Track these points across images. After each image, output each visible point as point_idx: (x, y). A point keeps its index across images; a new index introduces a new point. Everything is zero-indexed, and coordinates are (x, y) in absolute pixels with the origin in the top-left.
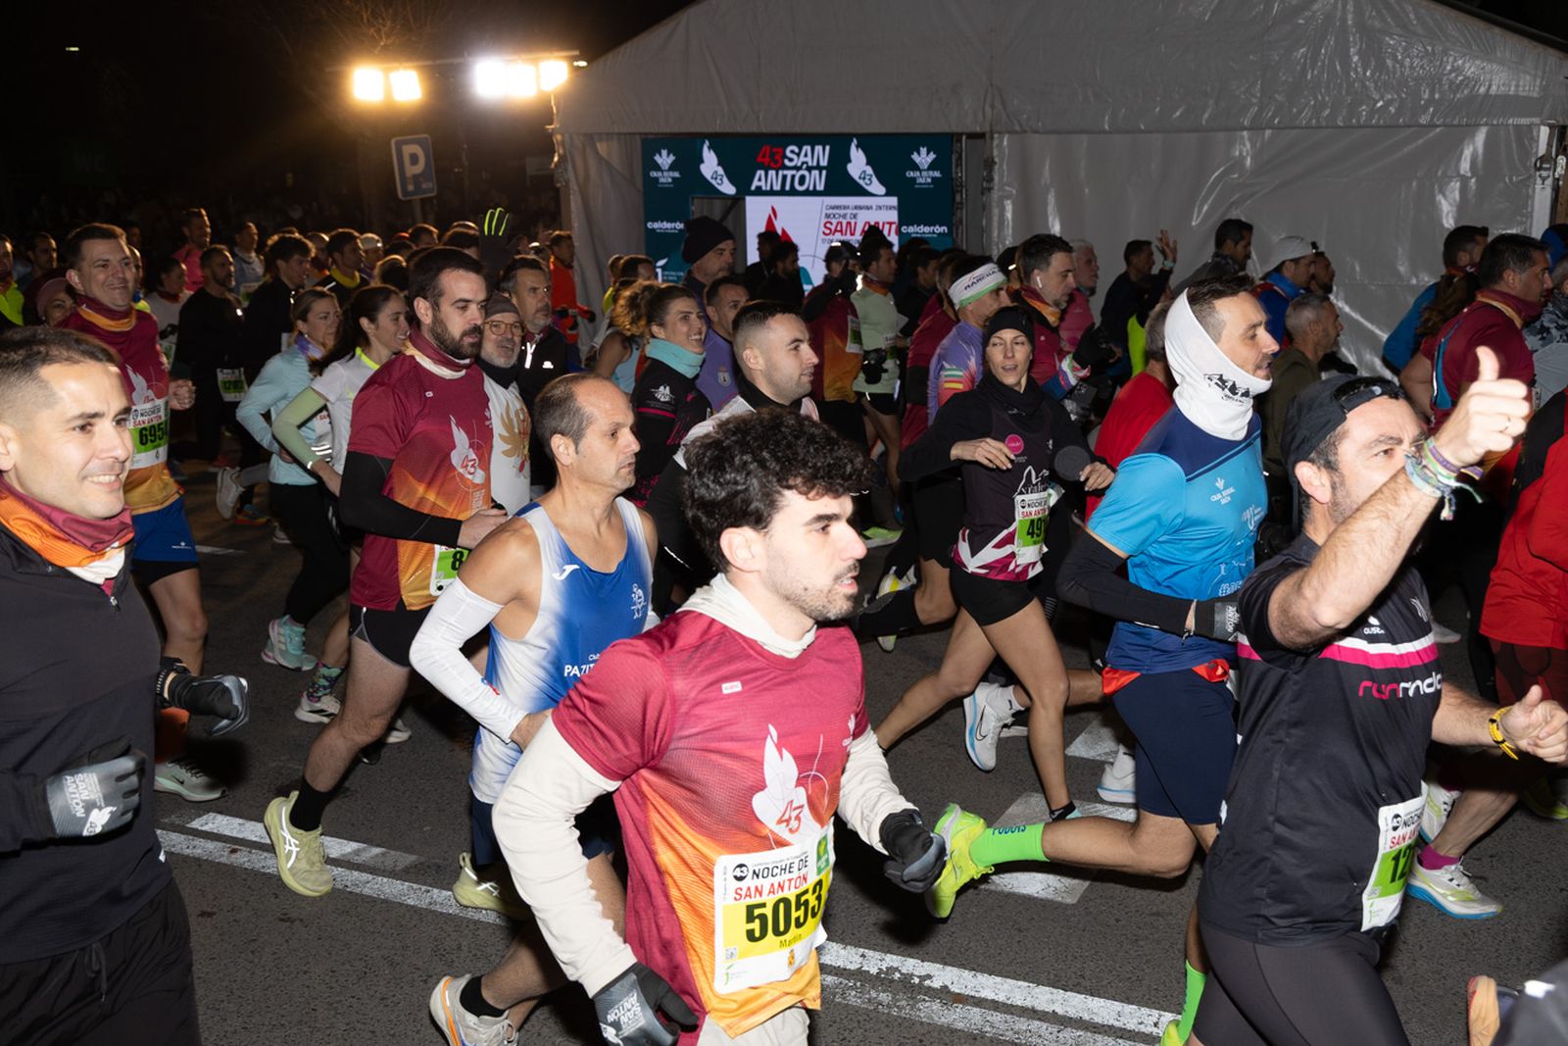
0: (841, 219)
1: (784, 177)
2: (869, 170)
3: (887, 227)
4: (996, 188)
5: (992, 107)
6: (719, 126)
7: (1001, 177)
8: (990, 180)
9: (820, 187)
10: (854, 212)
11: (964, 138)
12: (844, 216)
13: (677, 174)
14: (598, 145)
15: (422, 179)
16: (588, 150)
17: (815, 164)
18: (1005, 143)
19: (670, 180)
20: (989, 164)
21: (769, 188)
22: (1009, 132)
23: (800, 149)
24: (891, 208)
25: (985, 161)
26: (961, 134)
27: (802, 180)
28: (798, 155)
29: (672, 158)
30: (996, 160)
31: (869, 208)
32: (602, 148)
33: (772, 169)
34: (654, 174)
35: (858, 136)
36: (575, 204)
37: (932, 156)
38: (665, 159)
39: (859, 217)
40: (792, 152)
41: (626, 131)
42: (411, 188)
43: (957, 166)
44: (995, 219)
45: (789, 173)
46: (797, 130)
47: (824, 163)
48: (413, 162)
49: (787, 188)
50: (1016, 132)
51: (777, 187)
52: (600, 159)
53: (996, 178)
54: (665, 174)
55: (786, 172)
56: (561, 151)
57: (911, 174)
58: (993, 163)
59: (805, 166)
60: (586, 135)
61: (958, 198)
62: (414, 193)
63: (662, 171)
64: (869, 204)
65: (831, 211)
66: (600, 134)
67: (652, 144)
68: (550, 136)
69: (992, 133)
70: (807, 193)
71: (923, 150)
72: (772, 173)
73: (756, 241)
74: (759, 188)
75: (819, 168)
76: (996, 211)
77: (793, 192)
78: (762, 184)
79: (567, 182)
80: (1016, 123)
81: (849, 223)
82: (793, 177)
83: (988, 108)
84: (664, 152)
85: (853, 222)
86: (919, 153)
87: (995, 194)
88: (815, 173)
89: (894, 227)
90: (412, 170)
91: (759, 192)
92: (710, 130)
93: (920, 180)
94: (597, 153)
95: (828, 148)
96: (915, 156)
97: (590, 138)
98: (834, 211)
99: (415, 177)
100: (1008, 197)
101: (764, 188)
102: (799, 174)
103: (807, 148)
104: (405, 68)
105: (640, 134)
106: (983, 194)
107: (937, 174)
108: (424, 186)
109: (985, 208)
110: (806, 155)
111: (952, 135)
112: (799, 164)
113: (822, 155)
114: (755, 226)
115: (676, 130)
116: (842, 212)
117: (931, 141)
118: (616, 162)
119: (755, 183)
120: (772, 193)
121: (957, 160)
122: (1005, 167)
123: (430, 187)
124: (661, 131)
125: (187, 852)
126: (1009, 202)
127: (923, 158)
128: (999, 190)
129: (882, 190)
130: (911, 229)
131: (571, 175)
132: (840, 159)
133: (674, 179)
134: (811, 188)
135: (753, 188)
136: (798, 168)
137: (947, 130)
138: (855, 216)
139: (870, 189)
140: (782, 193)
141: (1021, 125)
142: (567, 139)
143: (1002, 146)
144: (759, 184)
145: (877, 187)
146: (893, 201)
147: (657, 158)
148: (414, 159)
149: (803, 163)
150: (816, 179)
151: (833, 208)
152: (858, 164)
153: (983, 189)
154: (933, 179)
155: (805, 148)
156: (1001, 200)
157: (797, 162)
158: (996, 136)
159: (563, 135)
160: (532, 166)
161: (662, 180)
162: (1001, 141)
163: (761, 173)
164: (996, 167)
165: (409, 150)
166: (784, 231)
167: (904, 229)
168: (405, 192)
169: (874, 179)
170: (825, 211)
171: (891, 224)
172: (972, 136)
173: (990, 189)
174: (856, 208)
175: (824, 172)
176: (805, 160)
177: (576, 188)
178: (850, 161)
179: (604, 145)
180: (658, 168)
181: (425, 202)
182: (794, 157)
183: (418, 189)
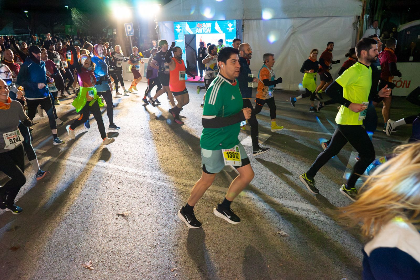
2: (219, 28)
4: (244, 31)
9: (210, 32)
13: (181, 30)
16: (163, 25)
18: (246, 22)
20: (243, 26)
27: (206, 30)
34: (176, 30)
35: (217, 21)
36: (160, 36)
37: (232, 25)
38: (179, 27)
42: (129, 34)
49: (203, 32)
51: (201, 32)
52: (166, 27)
55: (203, 29)
56: (157, 25)
57: (227, 29)
61: (237, 34)
63: (178, 29)
64: (219, 35)
66: (165, 22)
67: (176, 24)
68: (155, 22)
70: (207, 33)
71: (230, 23)
72: (200, 29)
74: (197, 32)
75: (209, 28)
77: (204, 33)
79: (159, 32)
87: (244, 33)
88: (209, 29)
90: (129, 30)
93: (230, 30)
94: (165, 25)
95: (211, 23)
96: (228, 25)
97: (163, 23)
99: (129, 31)
100: (247, 33)
102: (205, 29)
103: (207, 24)
108: (132, 33)
117: (232, 21)
118: (169, 27)
120: (200, 33)
122: (246, 26)
127: (230, 25)
129: (222, 32)
132: (213, 26)
139: (219, 32)
140: (202, 33)
142: (159, 23)
146: (224, 34)
147: (177, 26)
148: (129, 28)
150: (209, 30)
151: (212, 36)
152: (217, 27)
153: (242, 31)
154: (232, 30)
157: (205, 27)
159: (157, 22)
161: (178, 31)
163: (198, 29)
165: (128, 26)
167: (227, 40)
168: (128, 35)
169: (220, 30)
174: (216, 36)
178: (215, 26)
179: (167, 24)
181: (132, 37)
182: (204, 25)
183: (130, 34)
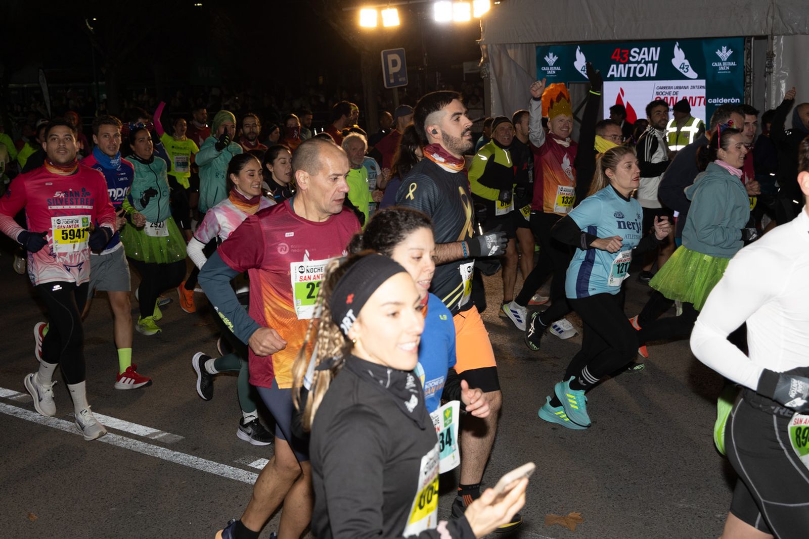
0: (667, 96)
1: (629, 68)
2: (687, 62)
3: (698, 100)
4: (774, 72)
5: (773, 18)
6: (586, 39)
7: (779, 64)
8: (771, 66)
9: (653, 74)
10: (676, 90)
11: (753, 39)
12: (669, 94)
13: (559, 69)
14: (509, 51)
15: (399, 76)
16: (502, 54)
17: (650, 59)
18: (782, 42)
19: (554, 72)
20: (770, 56)
21: (619, 76)
22: (784, 35)
23: (640, 51)
24: (701, 87)
25: (767, 54)
26: (751, 37)
27: (642, 70)
28: (639, 54)
29: (556, 58)
30: (775, 53)
31: (686, 88)
32: (511, 52)
33: (621, 63)
34: (544, 69)
35: (679, 40)
36: (493, 88)
37: (730, 52)
38: (551, 59)
39: (679, 94)
40: (635, 52)
41: (527, 42)
42: (392, 81)
43: (747, 59)
44: (774, 93)
45: (632, 66)
46: (639, 37)
47: (656, 58)
48: (394, 64)
49: (631, 75)
50: (790, 34)
51: (624, 75)
52: (510, 60)
53: (775, 65)
54: (551, 68)
55: (630, 65)
56: (485, 56)
57: (715, 64)
58: (773, 55)
59: (643, 61)
60: (501, 44)
61: (748, 80)
62: (393, 84)
63: (549, 67)
64: (686, 85)
65: (660, 90)
66: (510, 44)
67: (543, 50)
68: (479, 46)
69: (772, 35)
70: (644, 78)
71: (724, 48)
72: (621, 66)
73: (609, 111)
74: (612, 76)
75: (653, 62)
76: (774, 88)
77: (635, 78)
78: (615, 73)
79: (489, 74)
80: (789, 28)
81: (672, 98)
82: (635, 68)
83: (769, 18)
84: (551, 55)
85: (675, 97)
86: (721, 51)
87: (774, 76)
88: (650, 65)
89: (703, 100)
90: (393, 70)
91: (612, 78)
92: (581, 39)
93: (722, 68)
94: (507, 55)
95: (659, 49)
96: (718, 53)
97: (503, 47)
98: (662, 90)
99: (395, 74)
100: (783, 78)
101: (615, 76)
102: (639, 67)
103: (645, 49)
104: (391, 7)
105: (535, 43)
106: (765, 76)
107: (733, 64)
108: (400, 80)
109: (767, 86)
110: (644, 54)
111: (744, 37)
112: (639, 60)
113: (655, 53)
114: (609, 101)
115: (559, 40)
116: (668, 91)
117: (729, 42)
118: (519, 62)
119: (610, 73)
120: (621, 79)
121: (747, 55)
122: (781, 58)
123: (404, 80)
124: (549, 41)
125: (248, 481)
126: (783, 81)
127: (724, 53)
128: (776, 74)
129: (695, 75)
130: (715, 101)
131: (491, 70)
132: (667, 55)
133: (556, 71)
134: (647, 75)
135: (608, 76)
136: (638, 62)
137: (742, 35)
138: (676, 93)
139: (686, 74)
140: (628, 79)
141: (793, 30)
142: (489, 46)
143: (780, 44)
144: (612, 73)
145: (691, 74)
146: (703, 82)
147: (546, 58)
148: (395, 63)
149: (642, 59)
150: (652, 70)
151: (662, 88)
152: (679, 59)
153: (766, 73)
154: (731, 67)
155: (643, 49)
156: (778, 80)
157: (638, 58)
158: (775, 37)
159: (486, 45)
160: (467, 67)
161: (549, 72)
162: (779, 41)
163: (614, 66)
164: (775, 58)
165: (391, 57)
166: (628, 104)
167: (710, 101)
168: (389, 84)
169: (690, 68)
170: (656, 90)
171: (701, 98)
172: (758, 38)
173: (770, 73)
174: (677, 88)
175: (656, 65)
176: (643, 57)
177: (494, 78)
178: (674, 57)
179: (513, 50)
180: (546, 64)
181: (401, 89)
182: (636, 55)
183: (396, 82)
